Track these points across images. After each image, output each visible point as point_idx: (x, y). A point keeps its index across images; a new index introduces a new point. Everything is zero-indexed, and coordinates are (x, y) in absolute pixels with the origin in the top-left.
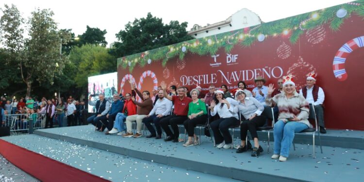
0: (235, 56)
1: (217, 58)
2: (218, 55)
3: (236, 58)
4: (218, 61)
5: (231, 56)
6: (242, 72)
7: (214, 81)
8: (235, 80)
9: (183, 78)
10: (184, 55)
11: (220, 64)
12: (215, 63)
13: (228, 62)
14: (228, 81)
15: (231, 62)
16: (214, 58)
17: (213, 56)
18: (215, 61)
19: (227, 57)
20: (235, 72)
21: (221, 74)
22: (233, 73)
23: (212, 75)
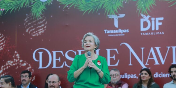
0: (158, 19)
1: (119, 20)
2: (122, 16)
3: (158, 24)
4: (121, 26)
5: (150, 19)
6: (171, 50)
7: (112, 62)
8: (157, 63)
9: (41, 53)
10: (43, 7)
11: (127, 31)
12: (117, 29)
13: (142, 29)
14: (142, 64)
15: (150, 30)
16: (113, 20)
17: (110, 16)
18: (116, 24)
19: (142, 21)
20: (158, 49)
21: (129, 50)
22: (152, 50)
23: (108, 51)
